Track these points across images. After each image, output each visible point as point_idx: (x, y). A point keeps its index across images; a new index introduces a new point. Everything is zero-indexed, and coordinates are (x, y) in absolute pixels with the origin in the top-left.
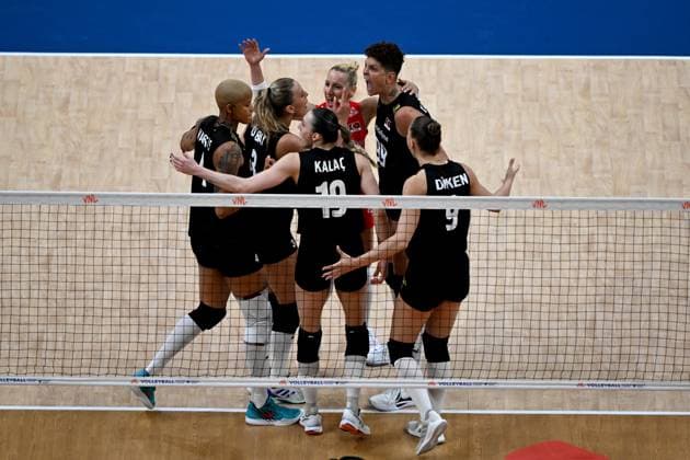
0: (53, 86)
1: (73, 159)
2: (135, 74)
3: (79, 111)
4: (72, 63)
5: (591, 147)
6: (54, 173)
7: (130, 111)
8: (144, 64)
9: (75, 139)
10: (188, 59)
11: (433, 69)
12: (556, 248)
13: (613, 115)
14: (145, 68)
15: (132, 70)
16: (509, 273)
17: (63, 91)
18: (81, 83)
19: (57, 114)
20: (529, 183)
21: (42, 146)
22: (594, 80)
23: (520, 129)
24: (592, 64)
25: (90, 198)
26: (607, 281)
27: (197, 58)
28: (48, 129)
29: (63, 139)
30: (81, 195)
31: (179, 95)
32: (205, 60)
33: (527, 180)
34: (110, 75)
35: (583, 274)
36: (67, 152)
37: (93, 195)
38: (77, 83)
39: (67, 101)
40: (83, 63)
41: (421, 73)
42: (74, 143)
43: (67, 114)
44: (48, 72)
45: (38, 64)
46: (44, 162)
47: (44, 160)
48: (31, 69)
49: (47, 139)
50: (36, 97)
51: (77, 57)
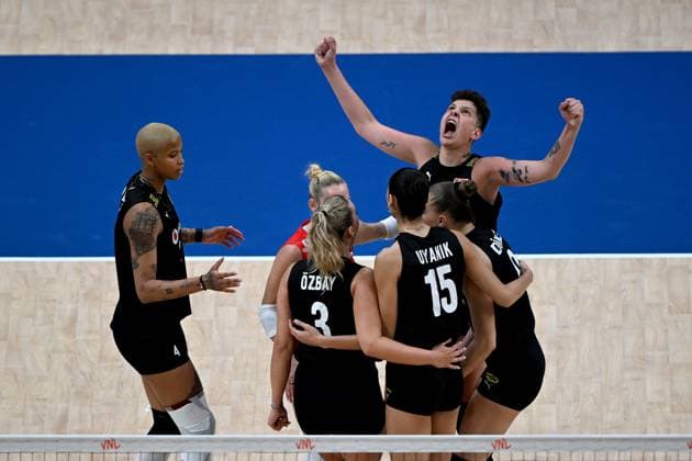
0: (55, 301)
1: (83, 395)
3: (90, 332)
4: (79, 270)
6: (59, 413)
9: (85, 368)
11: (552, 272)
17: (68, 307)
18: (91, 296)
19: (61, 337)
20: (679, 420)
21: (41, 379)
23: (665, 348)
25: (110, 443)
27: (242, 263)
28: (49, 356)
29: (70, 370)
30: (96, 440)
31: (219, 309)
32: (254, 264)
36: (73, 385)
37: (113, 440)
38: (86, 296)
39: (73, 320)
40: (95, 271)
42: (83, 374)
43: (74, 336)
44: (48, 283)
45: (35, 272)
46: (45, 400)
47: (45, 396)
48: (25, 278)
49: (49, 369)
50: (33, 316)
51: (86, 263)
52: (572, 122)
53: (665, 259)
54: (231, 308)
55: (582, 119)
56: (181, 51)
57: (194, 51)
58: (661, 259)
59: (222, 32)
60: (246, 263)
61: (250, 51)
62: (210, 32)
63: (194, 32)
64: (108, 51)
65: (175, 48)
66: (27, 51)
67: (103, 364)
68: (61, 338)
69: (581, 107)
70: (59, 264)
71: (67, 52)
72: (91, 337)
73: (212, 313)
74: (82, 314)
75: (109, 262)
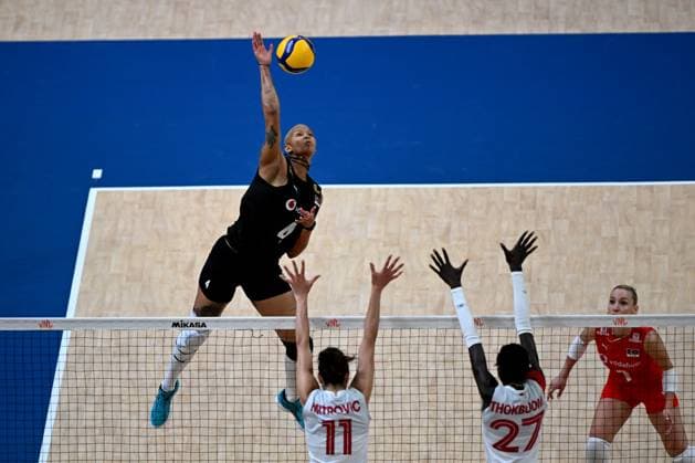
0: (435, 216)
2: (514, 204)
3: (460, 239)
4: (452, 193)
8: (522, 194)
10: (565, 188)
14: (523, 196)
17: (444, 221)
18: (461, 213)
27: (572, 187)
31: (556, 221)
34: (489, 204)
38: (458, 212)
39: (448, 230)
40: (463, 194)
44: (429, 203)
45: (419, 196)
46: (427, 289)
47: (427, 287)
48: (412, 200)
50: (418, 227)
51: (457, 188)
54: (564, 221)
56: (526, 31)
57: (536, 31)
59: (556, 18)
60: (576, 187)
61: (577, 31)
62: (548, 18)
63: (535, 18)
64: (473, 31)
65: (521, 29)
66: (412, 32)
68: (438, 243)
70: (437, 189)
71: (442, 33)
72: (461, 243)
73: (550, 224)
74: (455, 226)
75: (474, 188)
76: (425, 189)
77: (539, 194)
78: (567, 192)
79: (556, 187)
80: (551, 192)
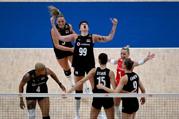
0: (9, 58)
1: (15, 80)
2: (32, 54)
3: (16, 65)
4: (14, 51)
5: (165, 75)
7: (31, 65)
8: (35, 51)
9: (16, 74)
10: (48, 49)
12: (155, 106)
13: (171, 65)
14: (35, 52)
15: (32, 53)
16: (142, 113)
17: (12, 59)
18: (17, 57)
20: (147, 86)
21: (6, 76)
22: (166, 55)
23: (144, 69)
24: (165, 50)
26: (170, 115)
27: (50, 49)
28: (7, 71)
29: (12, 74)
31: (45, 60)
33: (147, 85)
34: (25, 55)
35: (163, 113)
36: (13, 77)
38: (16, 57)
39: (13, 62)
40: (17, 51)
41: (115, 53)
42: (15, 75)
43: (13, 66)
44: (7, 54)
45: (4, 51)
46: (6, 81)
47: (6, 80)
48: (2, 53)
49: (7, 74)
50: (4, 61)
51: (16, 49)
52: (115, 23)
53: (144, 49)
54: (48, 60)
55: (117, 23)
58: (143, 49)
67: (19, 72)
68: (10, 66)
69: (117, 20)
70: (9, 49)
72: (17, 66)
73: (43, 61)
74: (15, 61)
75: (21, 49)
76: (6, 50)
77: (40, 51)
78: (49, 51)
79: (45, 49)
80: (44, 51)
